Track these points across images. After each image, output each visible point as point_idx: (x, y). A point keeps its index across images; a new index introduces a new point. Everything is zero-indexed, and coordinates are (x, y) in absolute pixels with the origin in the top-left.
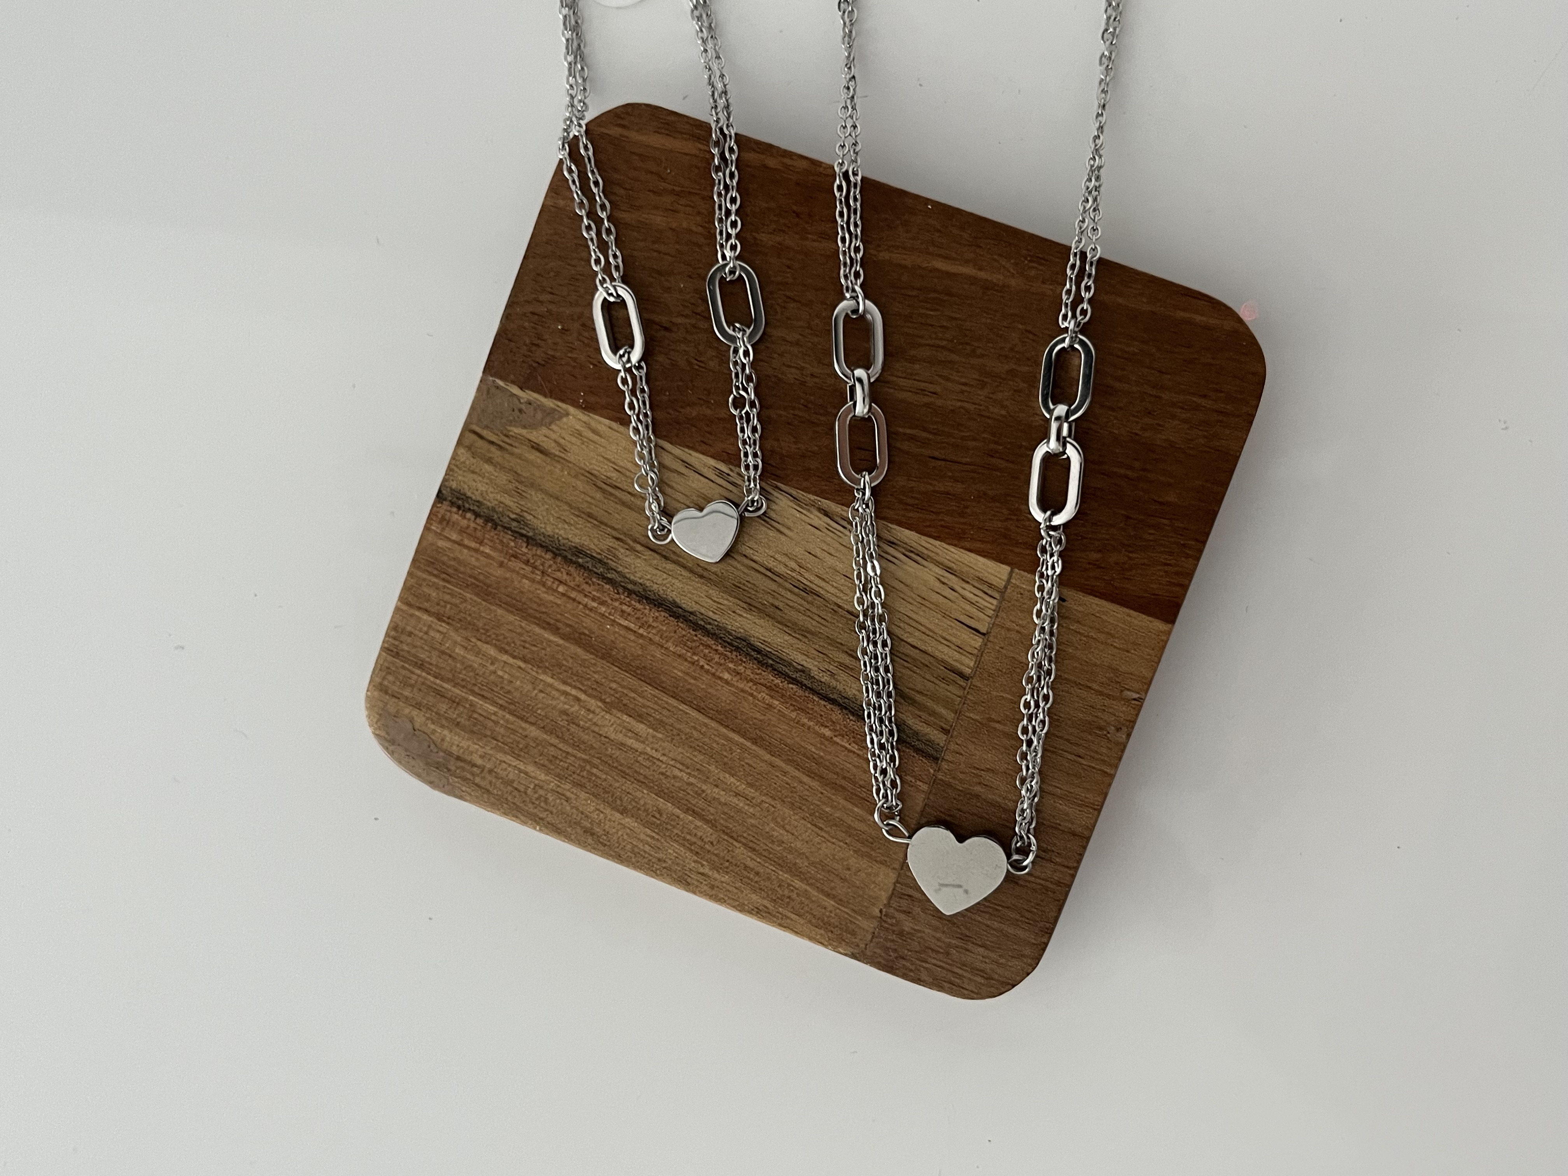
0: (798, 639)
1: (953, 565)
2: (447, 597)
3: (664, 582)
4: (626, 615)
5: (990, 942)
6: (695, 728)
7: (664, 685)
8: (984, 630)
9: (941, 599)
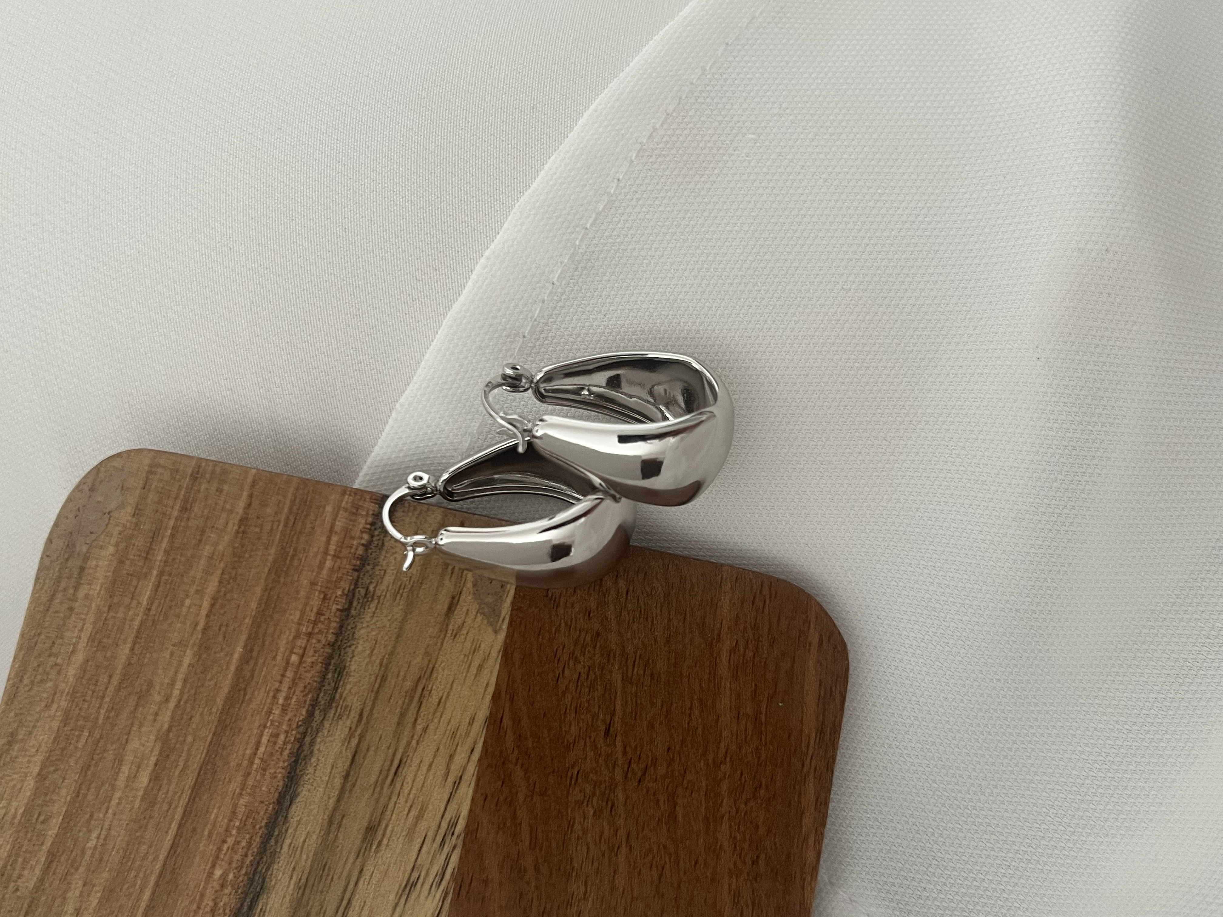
2: (267, 527)
3: (319, 780)
4: (273, 739)
6: (150, 847)
7: (197, 799)
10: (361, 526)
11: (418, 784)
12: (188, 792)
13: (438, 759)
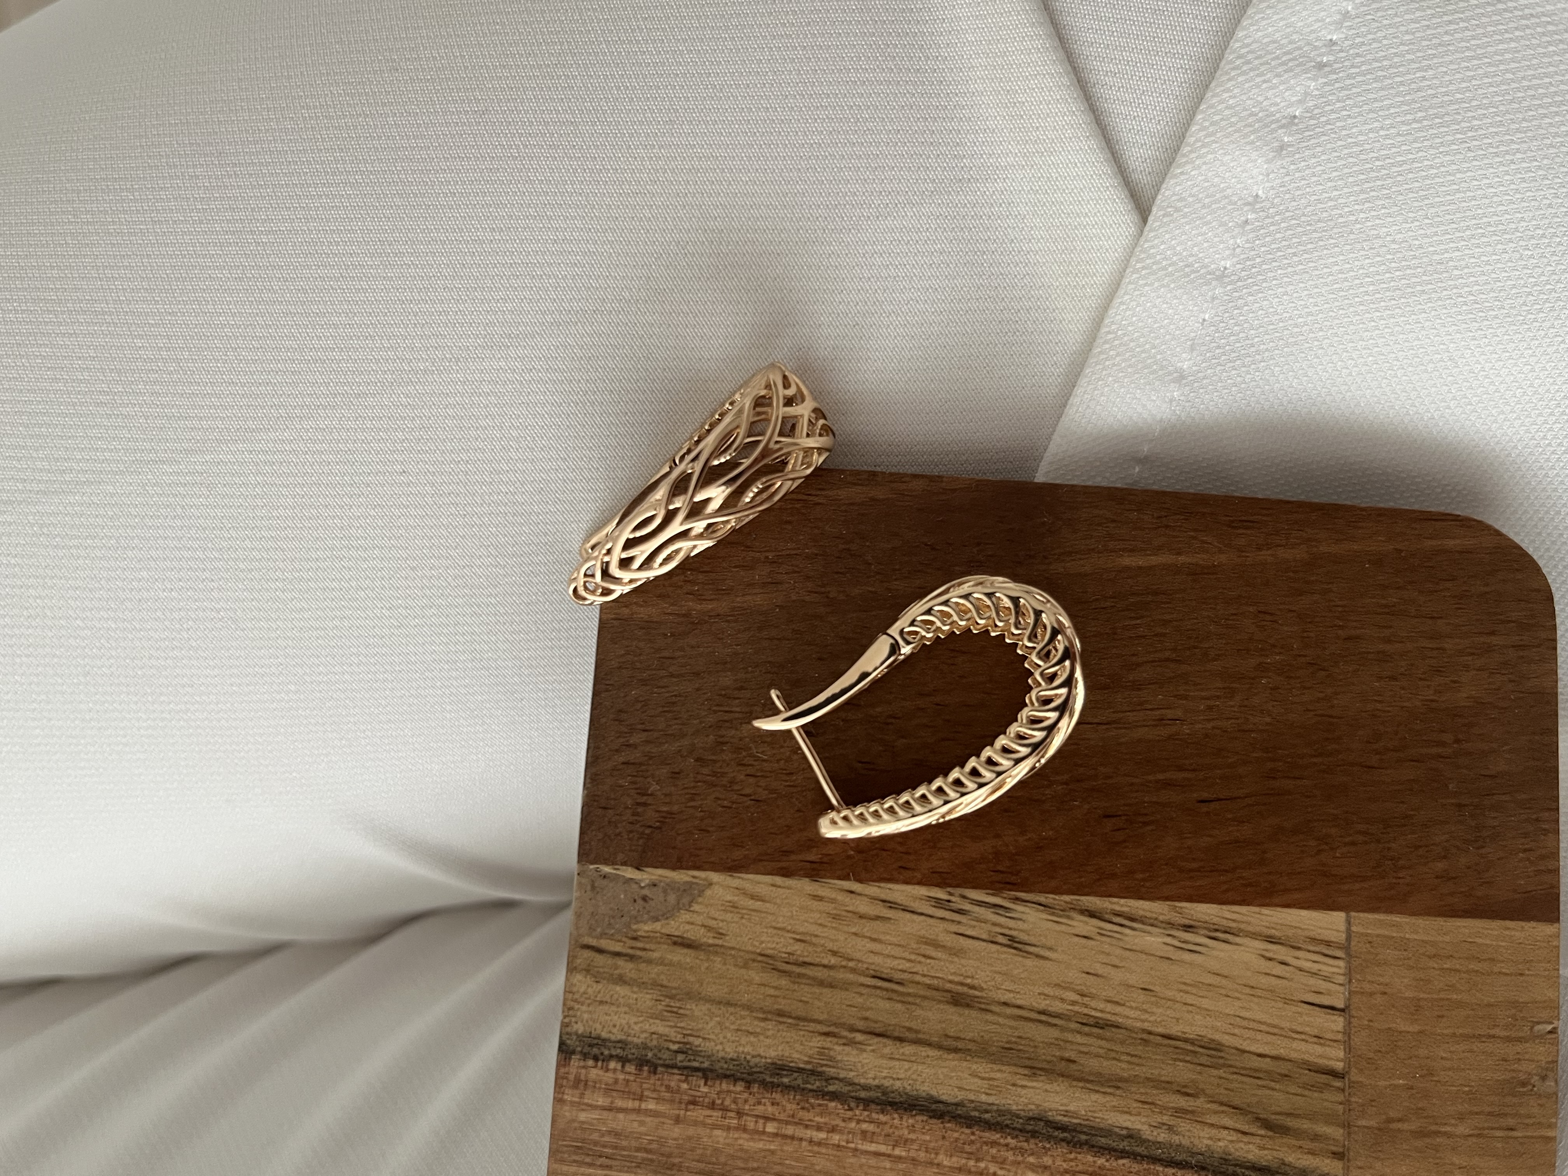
0: (1110, 1094)
1: (1273, 931)
3: (909, 1073)
4: (869, 1136)
8: (1340, 1005)
9: (1274, 981)
10: (601, 1073)
11: (897, 952)
13: (866, 931)
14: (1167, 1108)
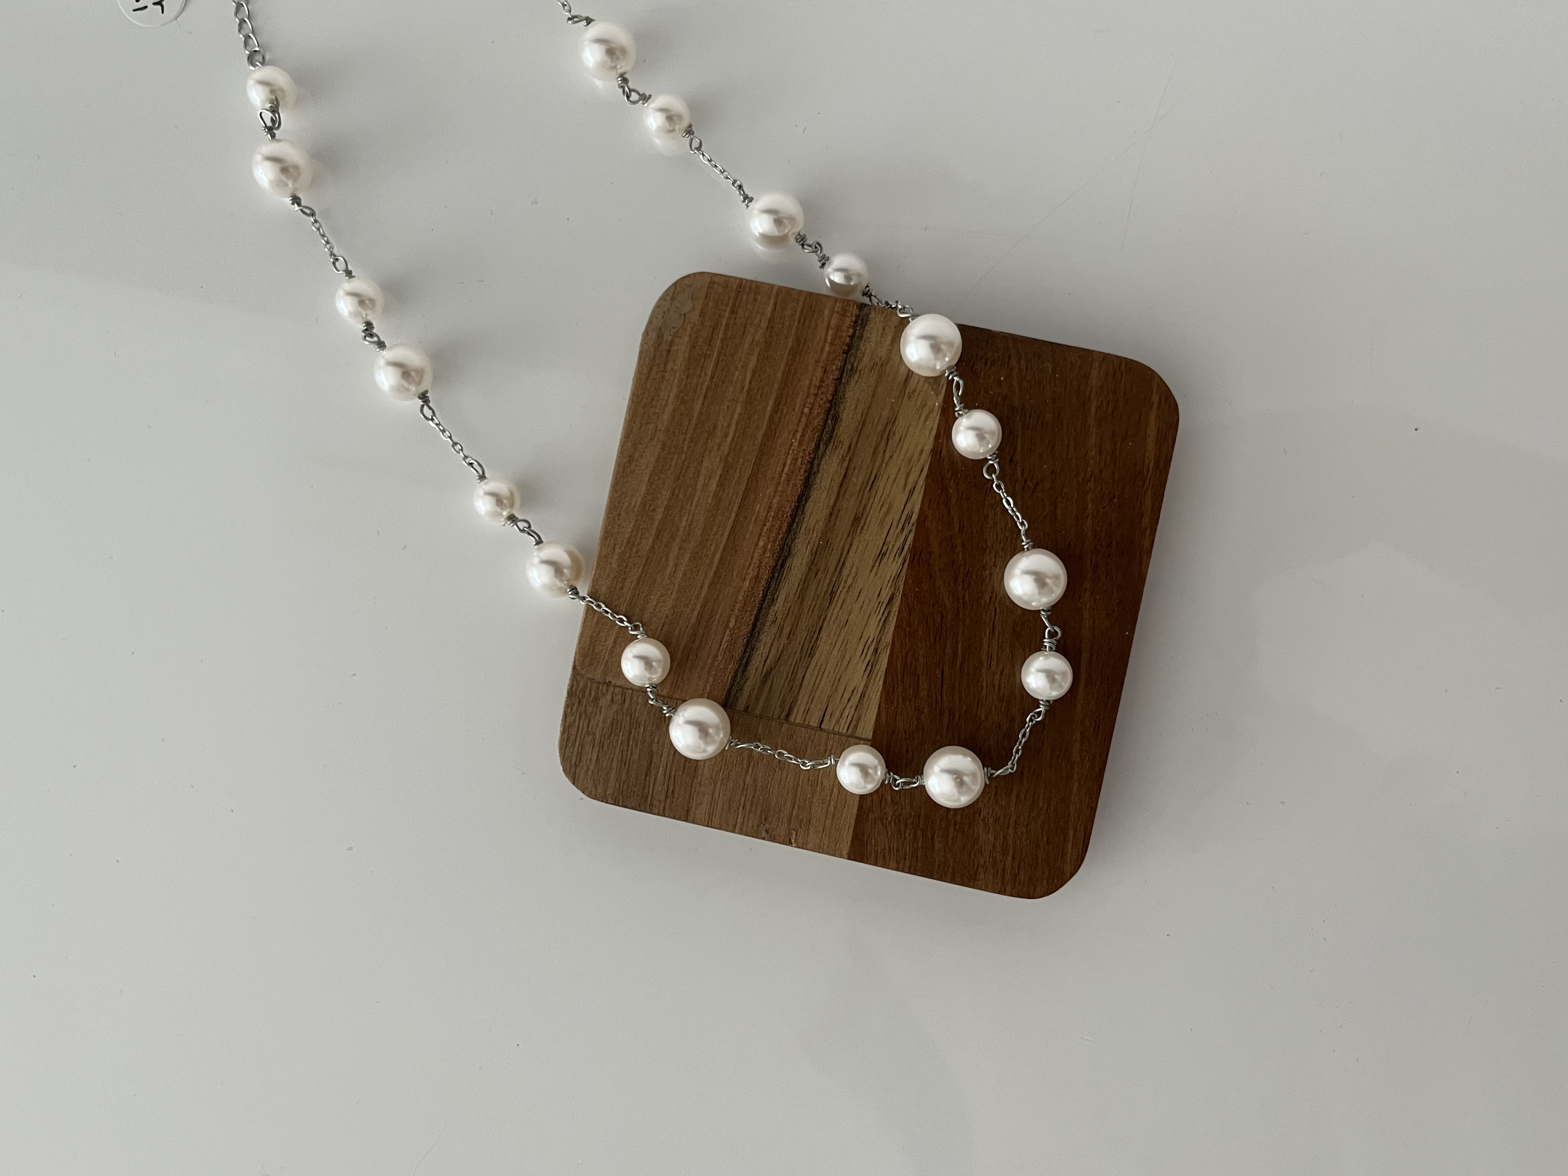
0: (796, 593)
1: (867, 697)
3: (823, 488)
4: (794, 462)
5: (602, 762)
6: (719, 526)
7: (747, 499)
8: (822, 727)
9: (841, 693)
10: (847, 324)
11: (887, 491)
12: (741, 493)
13: (900, 475)
14: (784, 622)
